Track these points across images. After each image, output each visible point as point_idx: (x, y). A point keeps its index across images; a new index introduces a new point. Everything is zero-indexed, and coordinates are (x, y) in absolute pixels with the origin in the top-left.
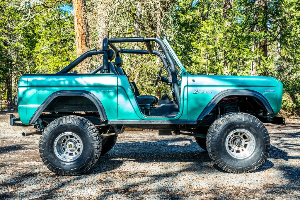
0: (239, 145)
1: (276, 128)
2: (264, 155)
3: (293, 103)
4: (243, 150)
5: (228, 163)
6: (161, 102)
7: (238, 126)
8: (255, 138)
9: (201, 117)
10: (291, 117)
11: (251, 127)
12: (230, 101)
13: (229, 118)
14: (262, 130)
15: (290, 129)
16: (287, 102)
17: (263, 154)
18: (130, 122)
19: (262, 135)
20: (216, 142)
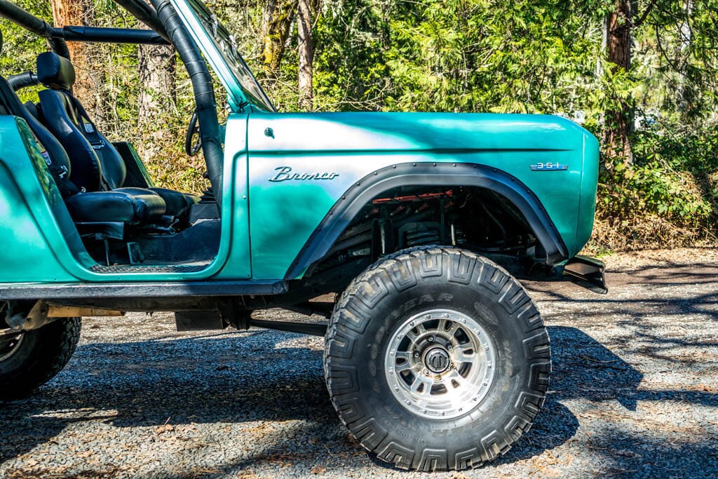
0: (439, 367)
1: (641, 280)
2: (527, 402)
3: (701, 203)
4: (455, 383)
5: (392, 434)
6: (198, 213)
7: (428, 297)
8: (494, 342)
9: (297, 269)
10: (697, 244)
11: (479, 302)
12: (425, 205)
13: (395, 269)
14: (517, 311)
15: (681, 284)
16: (684, 199)
17: (522, 399)
18: (33, 290)
19: (517, 330)
20: (350, 358)
